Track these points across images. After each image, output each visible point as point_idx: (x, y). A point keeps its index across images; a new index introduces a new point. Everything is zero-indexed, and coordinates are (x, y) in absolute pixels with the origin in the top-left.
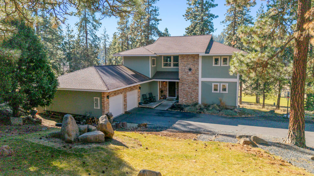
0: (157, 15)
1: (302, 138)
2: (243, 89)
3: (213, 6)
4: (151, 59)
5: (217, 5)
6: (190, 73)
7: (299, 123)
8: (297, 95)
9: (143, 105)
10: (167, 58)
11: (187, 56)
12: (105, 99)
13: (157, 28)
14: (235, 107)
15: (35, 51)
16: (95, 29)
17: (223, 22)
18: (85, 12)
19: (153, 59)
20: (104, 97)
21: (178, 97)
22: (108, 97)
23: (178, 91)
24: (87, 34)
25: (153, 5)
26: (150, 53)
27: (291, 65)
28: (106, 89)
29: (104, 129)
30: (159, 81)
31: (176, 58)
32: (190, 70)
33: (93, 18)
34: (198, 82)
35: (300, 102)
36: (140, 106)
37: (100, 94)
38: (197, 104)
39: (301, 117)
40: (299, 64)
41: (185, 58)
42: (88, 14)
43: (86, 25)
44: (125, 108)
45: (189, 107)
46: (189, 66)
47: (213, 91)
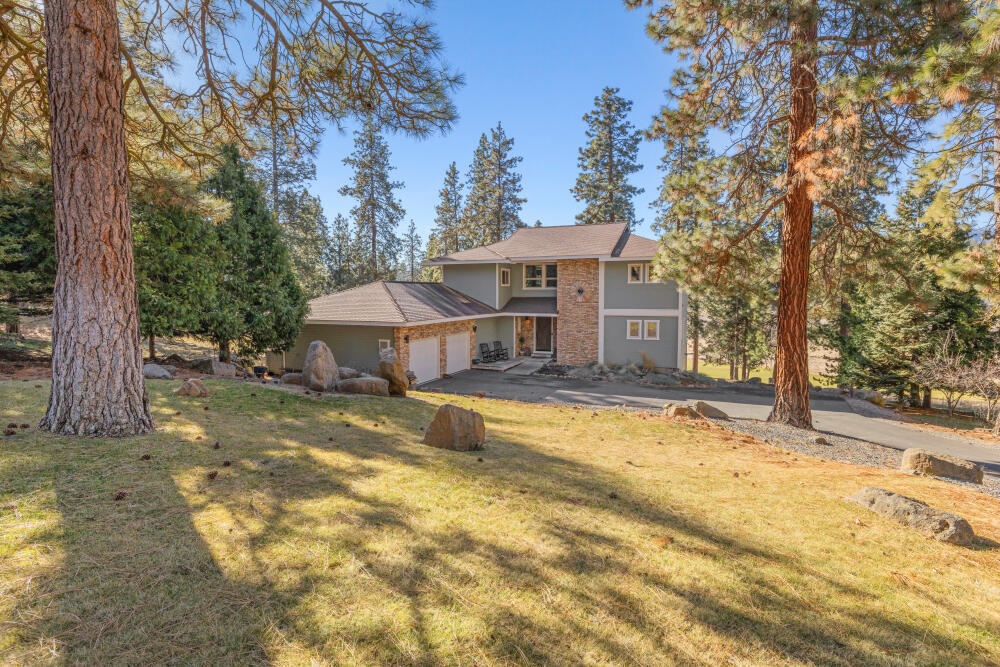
0: (518, 191)
1: (802, 410)
2: (700, 349)
3: (634, 169)
4: (499, 270)
5: (641, 167)
6: (580, 299)
7: (797, 378)
8: (790, 317)
9: (481, 366)
10: (533, 270)
11: (575, 262)
12: (402, 342)
13: (517, 217)
14: (675, 369)
15: (265, 241)
16: (391, 221)
17: (655, 203)
18: (372, 188)
19: (504, 272)
20: (399, 338)
21: (555, 350)
22: (407, 339)
23: (555, 338)
24: (375, 231)
25: (509, 170)
26: (498, 258)
27: (779, 258)
28: (402, 321)
29: (389, 371)
30: (517, 317)
31: (552, 269)
32: (580, 291)
33: (388, 199)
34: (597, 317)
35: (797, 334)
36: (475, 367)
37: (391, 331)
38: (595, 363)
39: (801, 365)
40: (793, 253)
41: (570, 268)
42: (379, 193)
43: (373, 215)
44: (443, 367)
45: (576, 370)
46: (578, 285)
47: (629, 337)
